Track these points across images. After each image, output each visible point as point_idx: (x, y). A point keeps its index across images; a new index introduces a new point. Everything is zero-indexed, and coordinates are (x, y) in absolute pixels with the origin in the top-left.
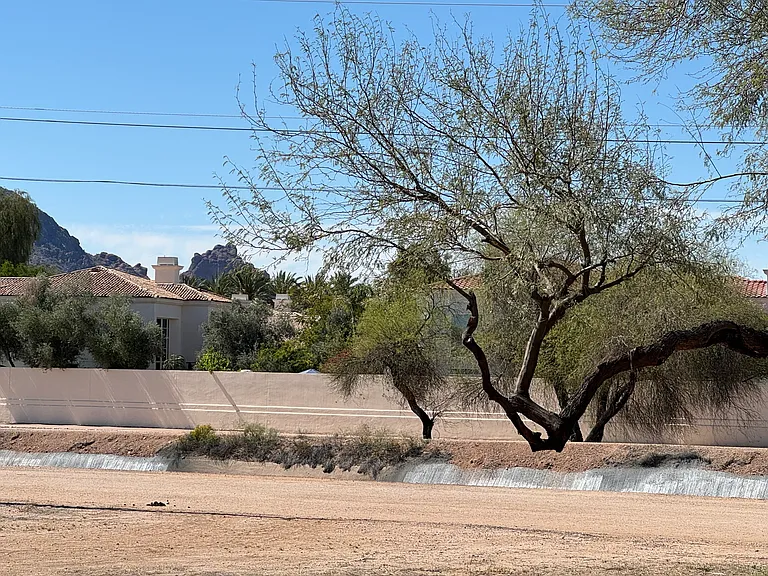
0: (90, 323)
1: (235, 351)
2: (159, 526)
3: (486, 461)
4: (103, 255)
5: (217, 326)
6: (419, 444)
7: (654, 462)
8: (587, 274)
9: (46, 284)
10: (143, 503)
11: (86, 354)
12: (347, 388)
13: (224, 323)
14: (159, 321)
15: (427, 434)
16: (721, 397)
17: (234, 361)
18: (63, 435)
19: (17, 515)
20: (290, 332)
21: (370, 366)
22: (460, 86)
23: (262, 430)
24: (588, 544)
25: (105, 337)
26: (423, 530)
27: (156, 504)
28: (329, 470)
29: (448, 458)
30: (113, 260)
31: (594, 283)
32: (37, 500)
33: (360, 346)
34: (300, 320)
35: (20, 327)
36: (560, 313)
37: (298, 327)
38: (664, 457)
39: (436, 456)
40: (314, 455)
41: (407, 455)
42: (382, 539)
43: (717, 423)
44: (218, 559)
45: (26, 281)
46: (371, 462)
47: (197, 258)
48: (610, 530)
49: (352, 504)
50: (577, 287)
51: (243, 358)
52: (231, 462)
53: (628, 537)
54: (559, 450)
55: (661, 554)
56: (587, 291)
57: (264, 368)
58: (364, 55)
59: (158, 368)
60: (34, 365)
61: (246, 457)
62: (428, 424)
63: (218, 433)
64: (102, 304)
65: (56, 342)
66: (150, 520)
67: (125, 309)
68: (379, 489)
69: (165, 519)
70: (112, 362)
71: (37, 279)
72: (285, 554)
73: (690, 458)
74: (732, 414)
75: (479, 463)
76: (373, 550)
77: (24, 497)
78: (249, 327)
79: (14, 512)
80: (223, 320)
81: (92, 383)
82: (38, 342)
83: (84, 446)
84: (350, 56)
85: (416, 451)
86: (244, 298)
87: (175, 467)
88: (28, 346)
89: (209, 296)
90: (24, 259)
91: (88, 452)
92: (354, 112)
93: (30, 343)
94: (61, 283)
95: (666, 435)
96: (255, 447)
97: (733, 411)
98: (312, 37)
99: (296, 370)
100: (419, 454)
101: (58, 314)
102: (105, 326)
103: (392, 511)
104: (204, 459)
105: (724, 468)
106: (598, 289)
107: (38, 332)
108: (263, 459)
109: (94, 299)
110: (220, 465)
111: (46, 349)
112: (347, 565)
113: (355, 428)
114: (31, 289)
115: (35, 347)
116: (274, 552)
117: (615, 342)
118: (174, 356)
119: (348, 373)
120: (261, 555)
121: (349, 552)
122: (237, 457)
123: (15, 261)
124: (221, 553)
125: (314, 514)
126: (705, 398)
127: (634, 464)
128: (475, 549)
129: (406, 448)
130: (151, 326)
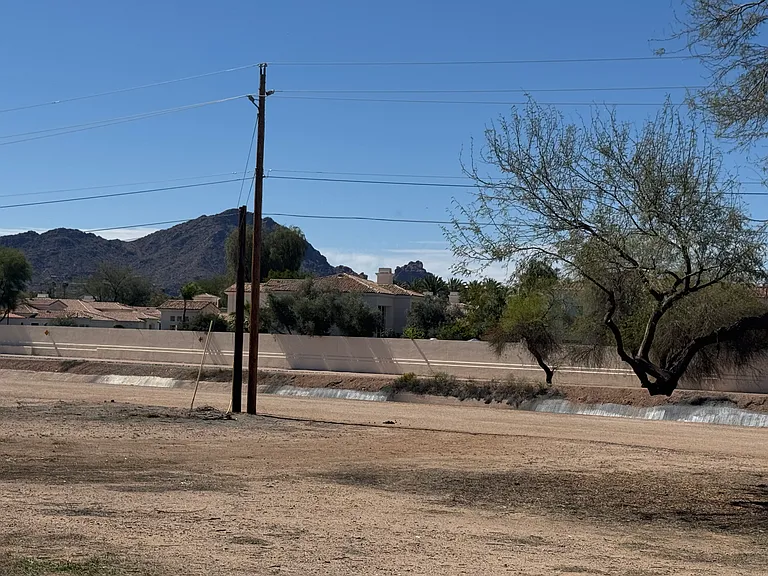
0: (338, 308)
1: (426, 326)
2: (394, 437)
3: (589, 399)
4: (341, 267)
5: (416, 311)
6: (546, 386)
7: (699, 402)
8: (688, 279)
9: (312, 284)
10: (380, 422)
11: (334, 327)
12: (499, 351)
13: (419, 309)
14: (379, 307)
15: (549, 380)
16: (741, 361)
17: (426, 333)
18: (323, 377)
19: (304, 427)
20: (461, 315)
21: (513, 338)
22: (607, 153)
23: (446, 376)
24: (673, 456)
25: (347, 317)
26: (563, 443)
27: (389, 423)
28: (488, 402)
29: (564, 396)
30: (348, 270)
31: (693, 284)
32: (315, 418)
33: (507, 324)
34: (466, 308)
35: (295, 309)
36: (670, 304)
37: (466, 312)
38: (706, 399)
39: (557, 395)
40: (480, 392)
41: (538, 394)
42: (538, 449)
43: (739, 378)
44: (436, 460)
45: (299, 282)
46: (515, 397)
47: (398, 269)
48: (685, 447)
49: (514, 425)
50: (681, 288)
51: (431, 331)
52: (427, 396)
53: (700, 452)
54: (669, 395)
55: (726, 464)
56: (688, 290)
57: (445, 337)
58: (544, 133)
59: (379, 336)
60: (303, 333)
61: (436, 393)
62: (550, 374)
63: (418, 377)
64: (346, 296)
65: (316, 320)
66: (387, 433)
67: (359, 300)
68: (528, 415)
69: (396, 433)
70: (350, 332)
71: (306, 281)
72: (477, 458)
73: (723, 400)
74: (749, 372)
75: (584, 400)
76: (535, 457)
77: (307, 416)
78: (436, 312)
79: (302, 425)
80: (420, 307)
81: (338, 345)
82: (306, 319)
83: (335, 384)
84: (535, 133)
85: (543, 392)
86: (431, 294)
87: (392, 398)
88: (300, 322)
89: (410, 293)
90: (297, 269)
91: (338, 388)
92: (535, 170)
93: (301, 319)
94: (319, 284)
95: (705, 384)
96: (441, 387)
97: (749, 370)
98: (510, 120)
99: (466, 339)
100: (546, 393)
101: (318, 302)
102: (347, 310)
103: (539, 430)
104: (410, 394)
105: (746, 407)
106: (695, 289)
107: (306, 314)
108: (447, 395)
109: (340, 294)
110: (419, 398)
111: (311, 324)
112: (520, 466)
113: (504, 376)
114: (302, 286)
115: (304, 323)
116: (471, 456)
117: (673, 324)
118: (388, 328)
119: (499, 342)
120: (463, 457)
121: (519, 457)
122: (430, 393)
123: (292, 270)
124: (437, 456)
125: (489, 431)
126: (730, 362)
127: (685, 403)
128: (600, 458)
129: (537, 389)
130: (374, 311)
